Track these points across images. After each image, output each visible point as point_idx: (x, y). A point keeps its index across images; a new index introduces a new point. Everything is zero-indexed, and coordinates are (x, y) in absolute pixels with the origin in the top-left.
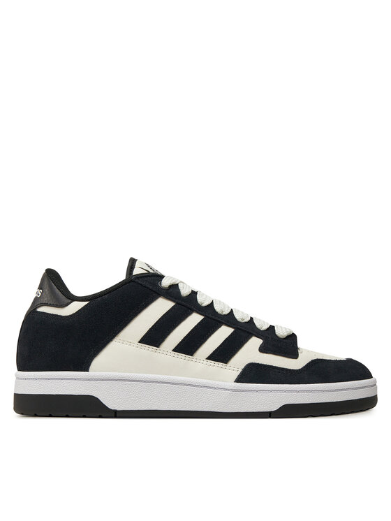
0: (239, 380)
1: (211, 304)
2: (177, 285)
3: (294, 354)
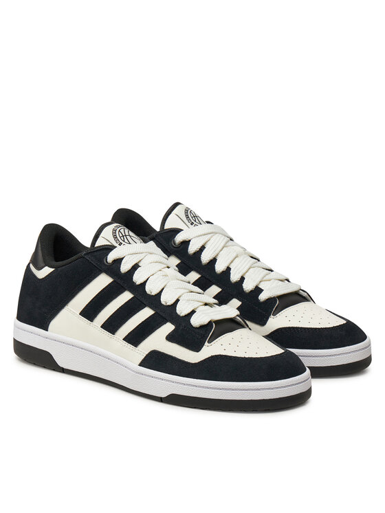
0: (142, 364)
1: (145, 282)
2: (123, 259)
3: (196, 347)
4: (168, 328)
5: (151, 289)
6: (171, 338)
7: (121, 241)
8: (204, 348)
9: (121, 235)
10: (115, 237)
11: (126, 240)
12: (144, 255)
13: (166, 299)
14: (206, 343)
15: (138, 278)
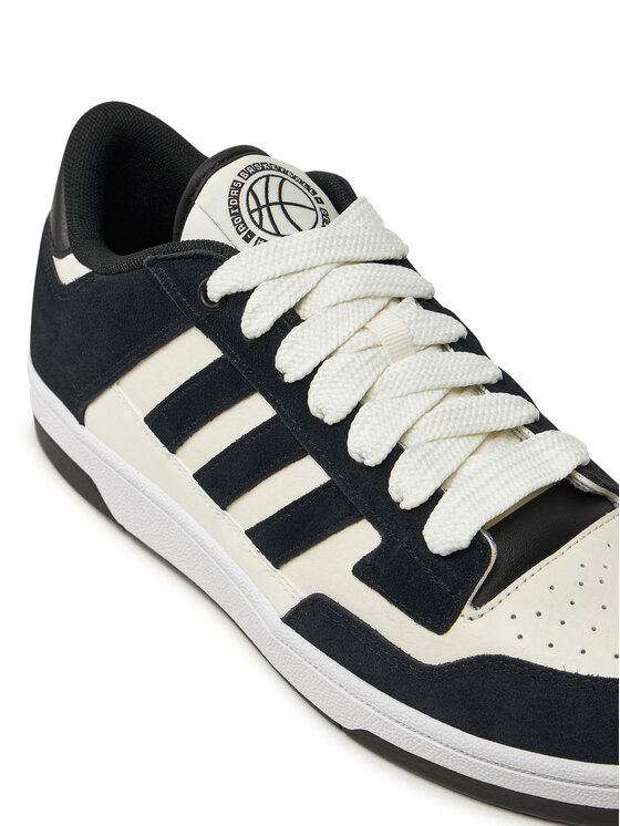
1: (309, 378)
2: (250, 292)
3: (438, 618)
4: (362, 538)
5: (325, 403)
6: (367, 570)
7: (252, 227)
8: (461, 623)
9: (253, 206)
10: (235, 212)
11: (267, 225)
12: (315, 275)
13: (365, 446)
14: (468, 610)
15: (290, 361)
